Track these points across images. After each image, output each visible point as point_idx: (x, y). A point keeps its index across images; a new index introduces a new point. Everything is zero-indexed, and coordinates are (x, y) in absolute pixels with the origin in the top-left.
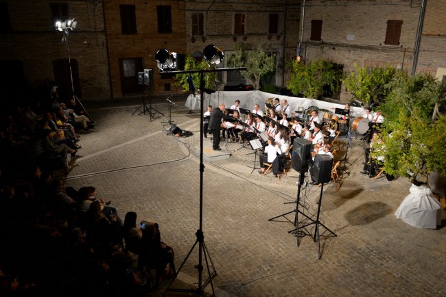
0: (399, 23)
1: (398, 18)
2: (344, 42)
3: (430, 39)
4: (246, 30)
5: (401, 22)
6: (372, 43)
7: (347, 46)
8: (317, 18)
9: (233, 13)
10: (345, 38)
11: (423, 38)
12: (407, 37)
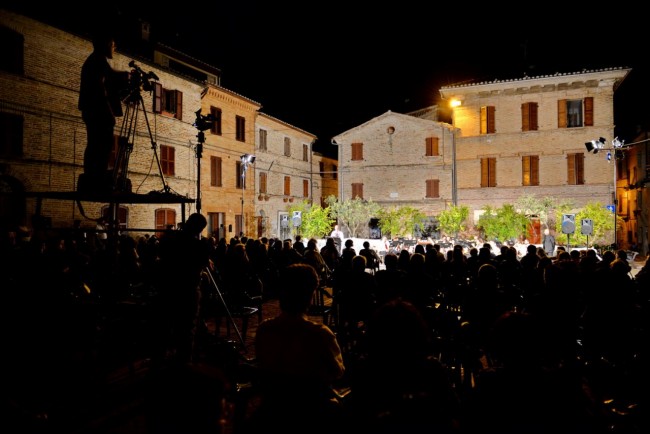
0: (436, 182)
1: (435, 178)
2: (387, 199)
3: (464, 191)
4: (292, 194)
5: (438, 181)
6: (416, 198)
7: (391, 202)
8: (358, 181)
9: (284, 176)
10: (388, 196)
11: (459, 192)
12: (445, 191)
